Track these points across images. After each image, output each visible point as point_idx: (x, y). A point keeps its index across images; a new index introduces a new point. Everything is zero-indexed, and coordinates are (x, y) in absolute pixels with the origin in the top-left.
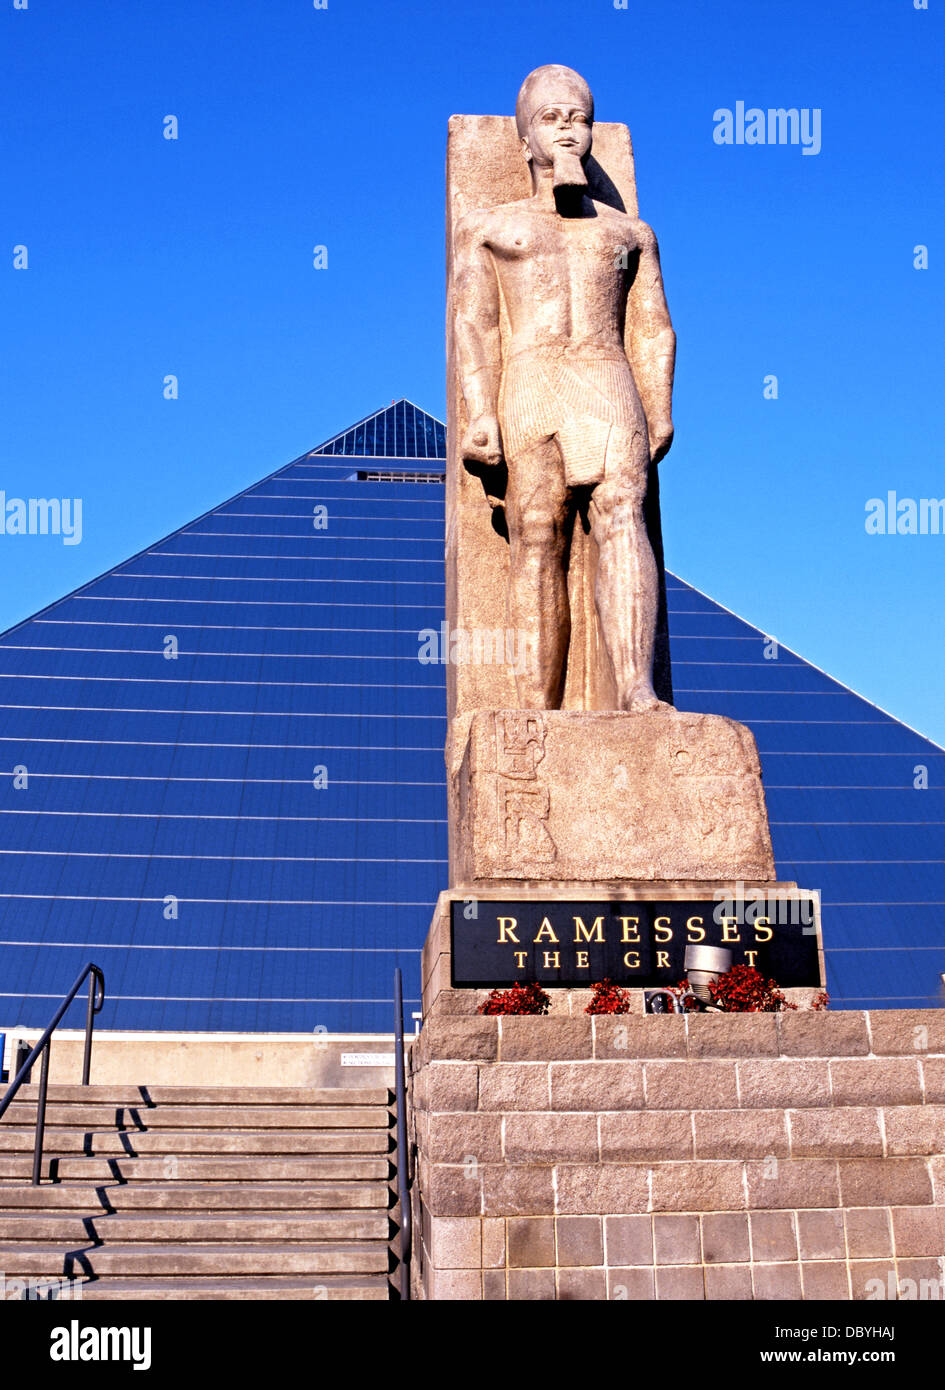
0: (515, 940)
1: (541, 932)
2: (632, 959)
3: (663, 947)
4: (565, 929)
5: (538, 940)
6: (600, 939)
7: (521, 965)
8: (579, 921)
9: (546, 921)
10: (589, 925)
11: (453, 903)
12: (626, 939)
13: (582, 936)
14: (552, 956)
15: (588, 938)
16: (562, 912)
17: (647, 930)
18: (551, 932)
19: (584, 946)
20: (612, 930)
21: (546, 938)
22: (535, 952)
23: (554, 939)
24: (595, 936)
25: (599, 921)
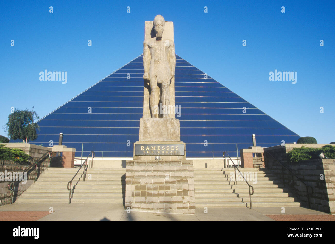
0: (143, 149)
1: (147, 148)
2: (159, 152)
3: (163, 150)
4: (150, 148)
5: (146, 149)
6: (155, 149)
7: (144, 153)
8: (152, 147)
9: (148, 147)
10: (153, 147)
11: (135, 145)
12: (158, 149)
13: (152, 149)
14: (148, 151)
15: (153, 149)
16: (149, 145)
17: (161, 148)
18: (148, 148)
19: (153, 150)
20: (156, 148)
21: (148, 149)
22: (146, 151)
23: (149, 149)
24: (154, 149)
25: (155, 147)
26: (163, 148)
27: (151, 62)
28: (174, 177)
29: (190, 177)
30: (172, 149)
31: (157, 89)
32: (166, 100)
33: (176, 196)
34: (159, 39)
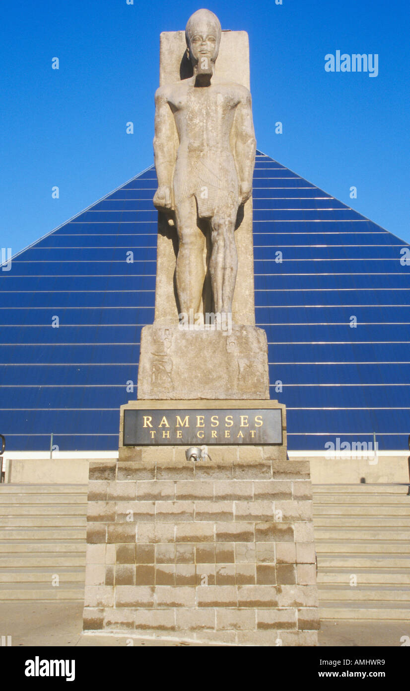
0: (151, 426)
1: (162, 423)
2: (200, 434)
3: (214, 429)
4: (173, 421)
5: (160, 426)
6: (187, 425)
7: (153, 437)
8: (178, 418)
9: (164, 418)
10: (183, 419)
11: (125, 410)
12: (198, 425)
13: (180, 424)
14: (166, 433)
15: (182, 425)
16: (171, 413)
17: (207, 422)
18: (166, 422)
19: (181, 428)
20: (193, 422)
21: (164, 425)
22: (159, 432)
23: (167, 426)
24: (185, 424)
25: (187, 418)
26: (212, 420)
27: (177, 153)
28: (248, 517)
29: (300, 519)
30: (242, 425)
31: (196, 236)
32: (224, 269)
33: (254, 584)
34: (203, 81)
